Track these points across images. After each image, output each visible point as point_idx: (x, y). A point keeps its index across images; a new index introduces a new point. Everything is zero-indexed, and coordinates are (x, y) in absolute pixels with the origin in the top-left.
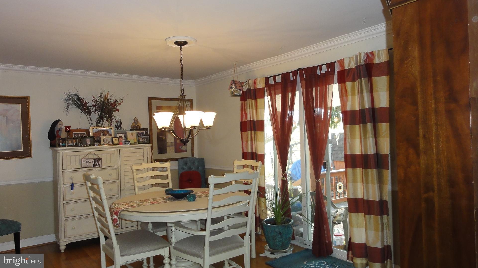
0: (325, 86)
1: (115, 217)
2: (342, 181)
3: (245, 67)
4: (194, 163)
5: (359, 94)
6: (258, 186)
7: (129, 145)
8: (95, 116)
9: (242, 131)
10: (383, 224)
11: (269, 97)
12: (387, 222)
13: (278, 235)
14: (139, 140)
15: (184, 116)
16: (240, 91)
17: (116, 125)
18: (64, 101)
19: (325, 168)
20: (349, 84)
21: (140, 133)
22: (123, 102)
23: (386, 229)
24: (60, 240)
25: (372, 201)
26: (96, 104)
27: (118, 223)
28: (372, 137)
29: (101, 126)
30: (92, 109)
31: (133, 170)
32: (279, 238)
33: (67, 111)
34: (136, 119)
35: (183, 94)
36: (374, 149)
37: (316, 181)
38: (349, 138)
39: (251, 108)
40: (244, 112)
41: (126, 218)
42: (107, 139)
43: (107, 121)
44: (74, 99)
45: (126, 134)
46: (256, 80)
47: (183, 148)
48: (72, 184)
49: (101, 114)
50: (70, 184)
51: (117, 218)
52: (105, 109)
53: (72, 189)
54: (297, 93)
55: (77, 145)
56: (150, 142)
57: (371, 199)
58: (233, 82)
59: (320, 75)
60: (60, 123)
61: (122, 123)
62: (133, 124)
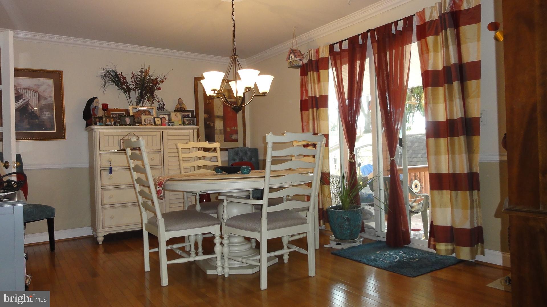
0: (401, 47)
1: (159, 188)
2: (419, 180)
3: (305, 37)
4: (246, 153)
5: (443, 47)
6: (322, 172)
7: (173, 127)
8: (135, 94)
9: (302, 110)
10: (472, 201)
11: (334, 69)
12: (478, 198)
13: (346, 222)
14: (184, 122)
15: (236, 82)
16: (300, 61)
17: (158, 107)
18: (101, 77)
19: (401, 145)
20: (430, 39)
21: (185, 115)
22: (166, 79)
23: (477, 207)
24: (98, 230)
25: (459, 175)
26: (136, 81)
27: (162, 194)
28: (459, 98)
29: (142, 106)
30: (132, 87)
31: (177, 148)
32: (346, 225)
33: (104, 88)
34: (180, 100)
35: (235, 54)
36: (461, 112)
37: (391, 159)
38: (431, 102)
39: (312, 82)
40: (304, 89)
41: (171, 189)
42: (149, 119)
43: (148, 101)
44: (112, 75)
45: (169, 115)
46: (318, 49)
47: (234, 137)
48: (110, 167)
49: (141, 92)
50: (107, 167)
51: (161, 189)
52: (146, 87)
53: (111, 173)
54: (367, 60)
55: (115, 124)
56: (197, 124)
57: (458, 172)
58: (292, 51)
59: (395, 34)
60: (96, 100)
61: (165, 106)
62: (177, 105)
